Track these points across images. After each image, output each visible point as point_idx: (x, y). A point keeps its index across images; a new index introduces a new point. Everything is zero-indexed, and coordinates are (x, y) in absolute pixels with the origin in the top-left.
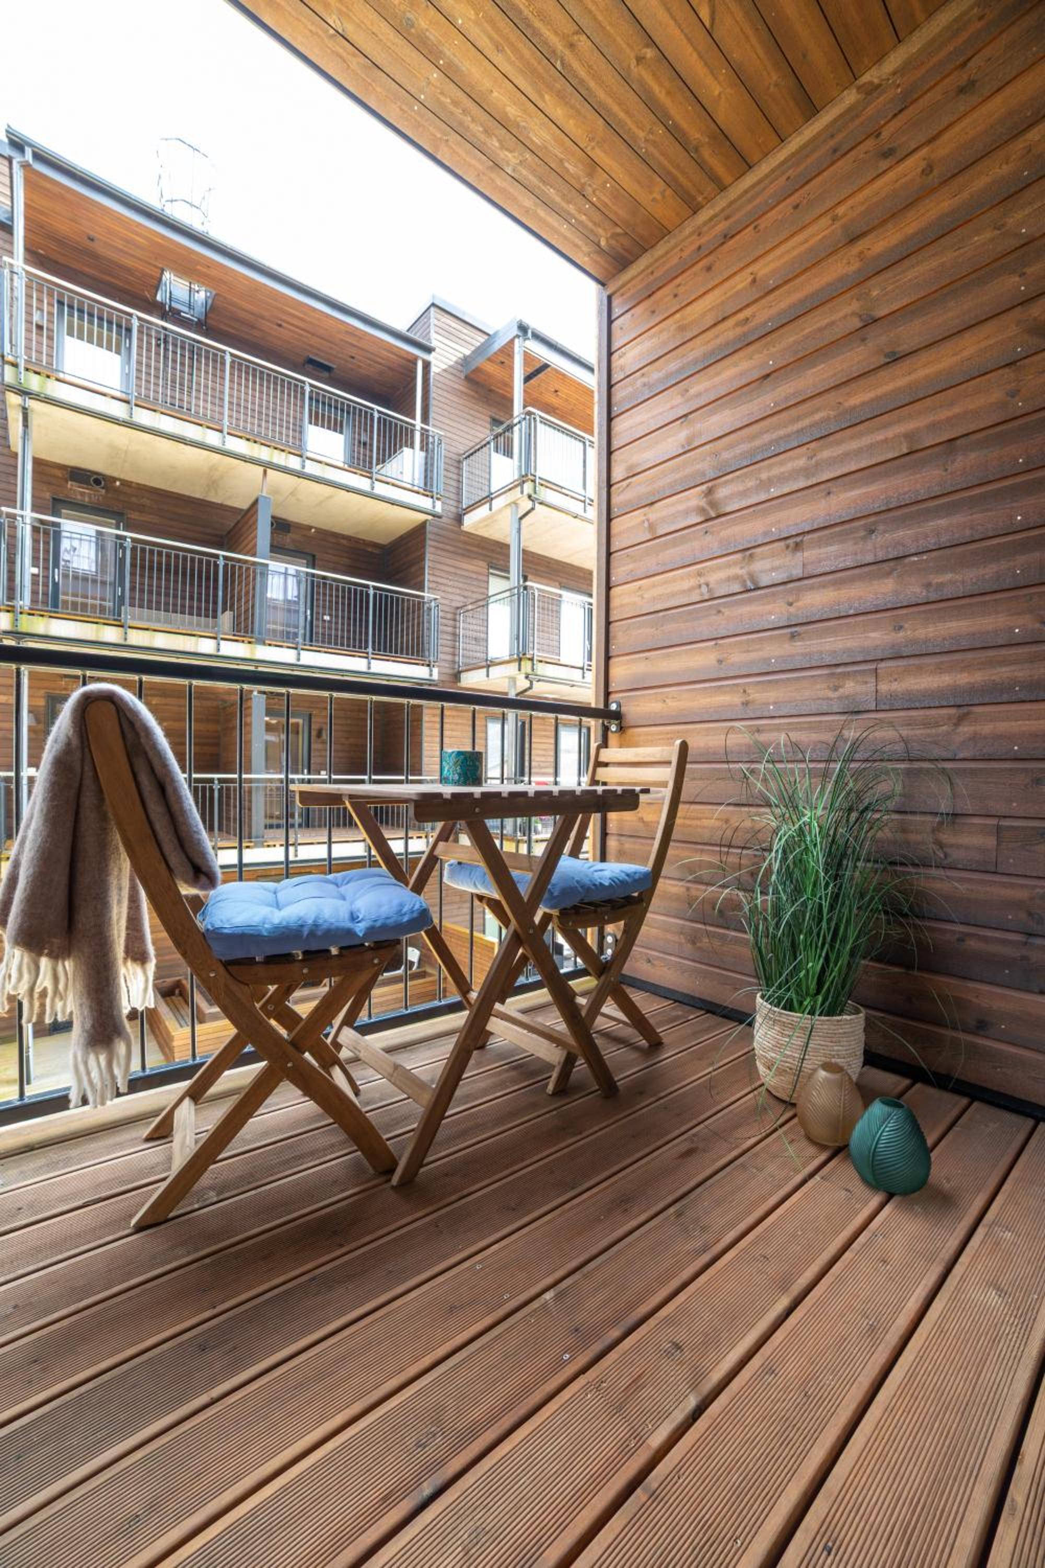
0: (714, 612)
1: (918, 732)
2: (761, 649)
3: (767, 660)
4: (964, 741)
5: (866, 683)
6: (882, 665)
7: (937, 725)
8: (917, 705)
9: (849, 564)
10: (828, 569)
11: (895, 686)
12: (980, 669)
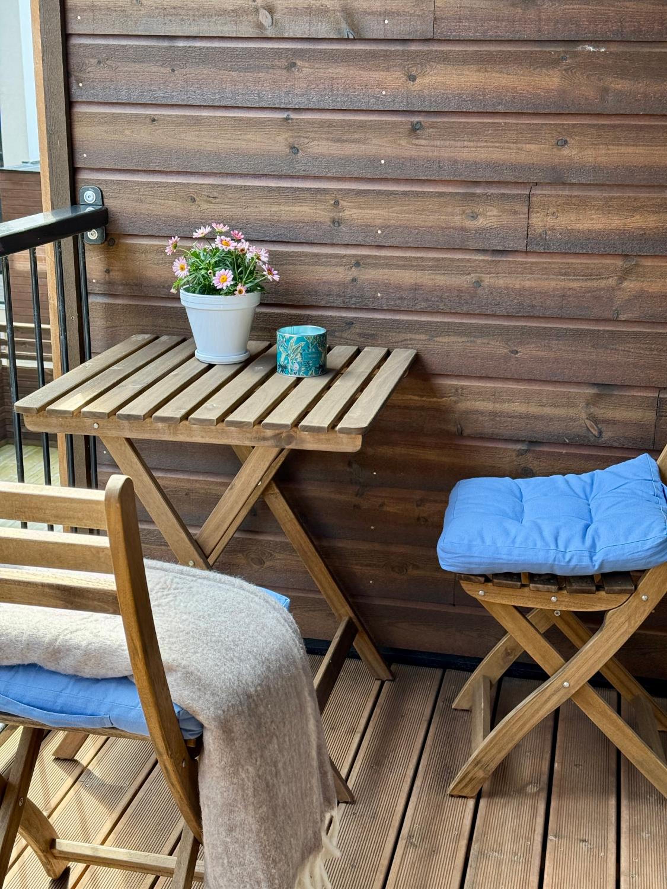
0: (284, 63)
1: (575, 285)
2: (364, 141)
3: (373, 161)
4: (629, 300)
5: (516, 213)
6: (537, 191)
7: (599, 276)
8: (578, 249)
9: (503, 34)
10: (471, 35)
11: (551, 221)
12: (653, 212)
